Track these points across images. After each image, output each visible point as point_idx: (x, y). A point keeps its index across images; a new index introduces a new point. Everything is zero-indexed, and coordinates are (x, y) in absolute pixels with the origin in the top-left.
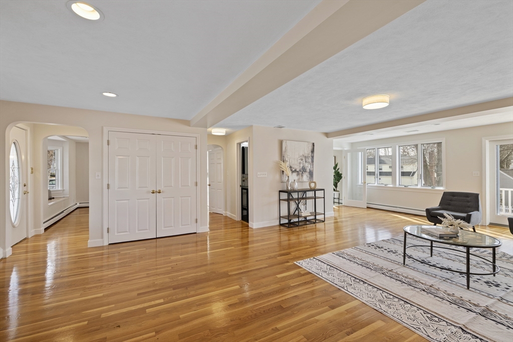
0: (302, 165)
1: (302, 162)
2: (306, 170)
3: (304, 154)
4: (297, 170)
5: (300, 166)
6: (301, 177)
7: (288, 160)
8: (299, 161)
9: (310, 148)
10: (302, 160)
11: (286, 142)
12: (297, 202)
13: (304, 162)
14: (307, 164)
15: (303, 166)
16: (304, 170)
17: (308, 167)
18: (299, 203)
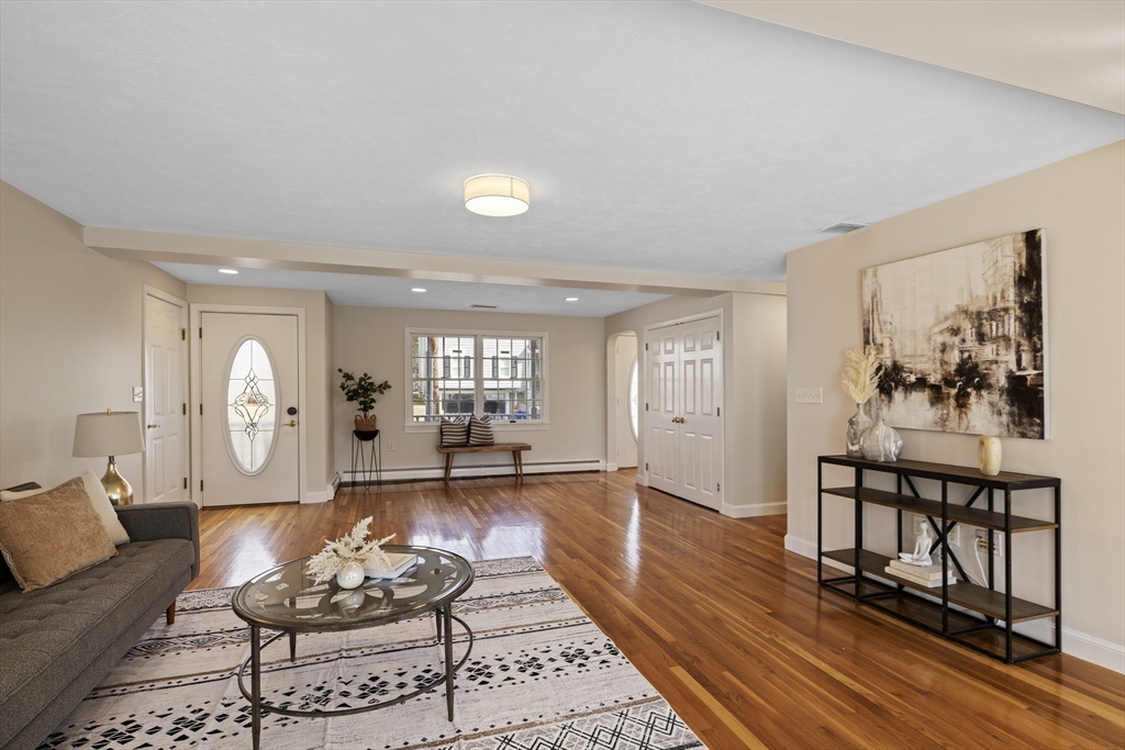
0: (954, 358)
1: (956, 340)
2: (984, 377)
3: (964, 301)
4: (932, 380)
5: (944, 363)
6: (954, 413)
7: (887, 342)
8: (940, 339)
9: (1010, 259)
10: (955, 331)
11: (875, 275)
12: (939, 522)
13: (971, 343)
14: (988, 352)
15: (963, 363)
16: (969, 377)
17: (1001, 362)
18: (947, 529)
